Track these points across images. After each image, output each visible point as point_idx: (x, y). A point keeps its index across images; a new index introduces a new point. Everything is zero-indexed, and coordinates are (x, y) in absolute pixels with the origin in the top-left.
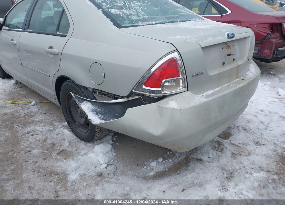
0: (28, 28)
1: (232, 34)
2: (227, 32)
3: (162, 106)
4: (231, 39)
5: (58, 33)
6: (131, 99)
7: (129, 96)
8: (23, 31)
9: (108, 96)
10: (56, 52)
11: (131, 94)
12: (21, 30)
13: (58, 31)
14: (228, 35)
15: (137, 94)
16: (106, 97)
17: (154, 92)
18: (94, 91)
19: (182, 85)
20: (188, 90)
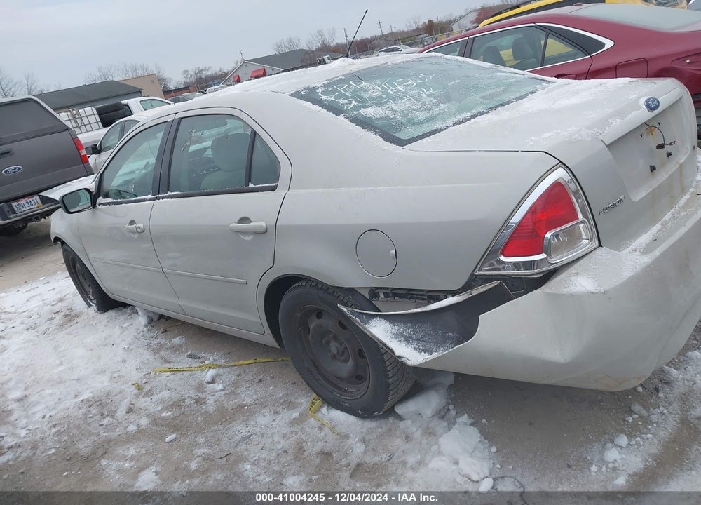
0: (168, 190)
1: (654, 100)
3: (557, 292)
4: (656, 112)
5: (251, 185)
6: (475, 292)
7: (467, 287)
8: (157, 198)
9: (410, 298)
10: (262, 226)
11: (473, 281)
12: (150, 196)
13: (250, 181)
14: (648, 105)
15: (488, 279)
16: (407, 300)
17: (528, 265)
18: (374, 292)
19: (584, 237)
20: (600, 245)
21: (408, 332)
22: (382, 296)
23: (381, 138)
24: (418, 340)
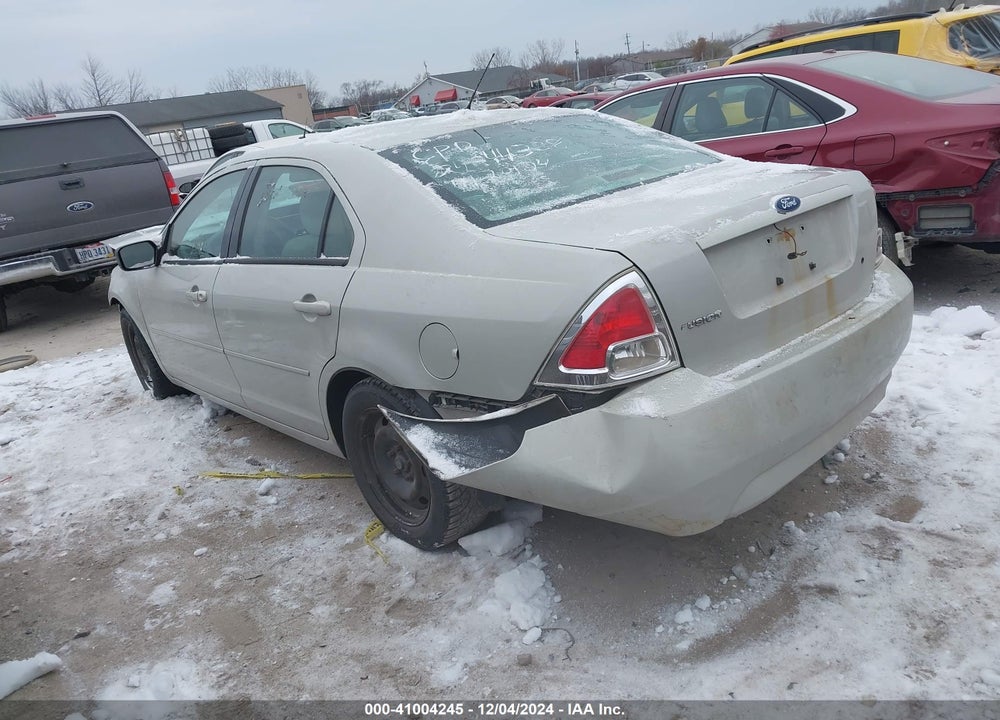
0: (238, 252)
1: (791, 199)
2: (774, 195)
5: (323, 257)
6: (530, 405)
7: (526, 399)
8: (224, 262)
9: (472, 407)
10: (325, 307)
11: (532, 392)
12: (218, 258)
13: (322, 251)
14: (779, 205)
15: (547, 391)
16: (469, 409)
17: (590, 379)
18: (436, 397)
19: (663, 353)
20: (683, 365)
21: (454, 443)
22: (444, 402)
23: (463, 216)
24: (462, 453)
